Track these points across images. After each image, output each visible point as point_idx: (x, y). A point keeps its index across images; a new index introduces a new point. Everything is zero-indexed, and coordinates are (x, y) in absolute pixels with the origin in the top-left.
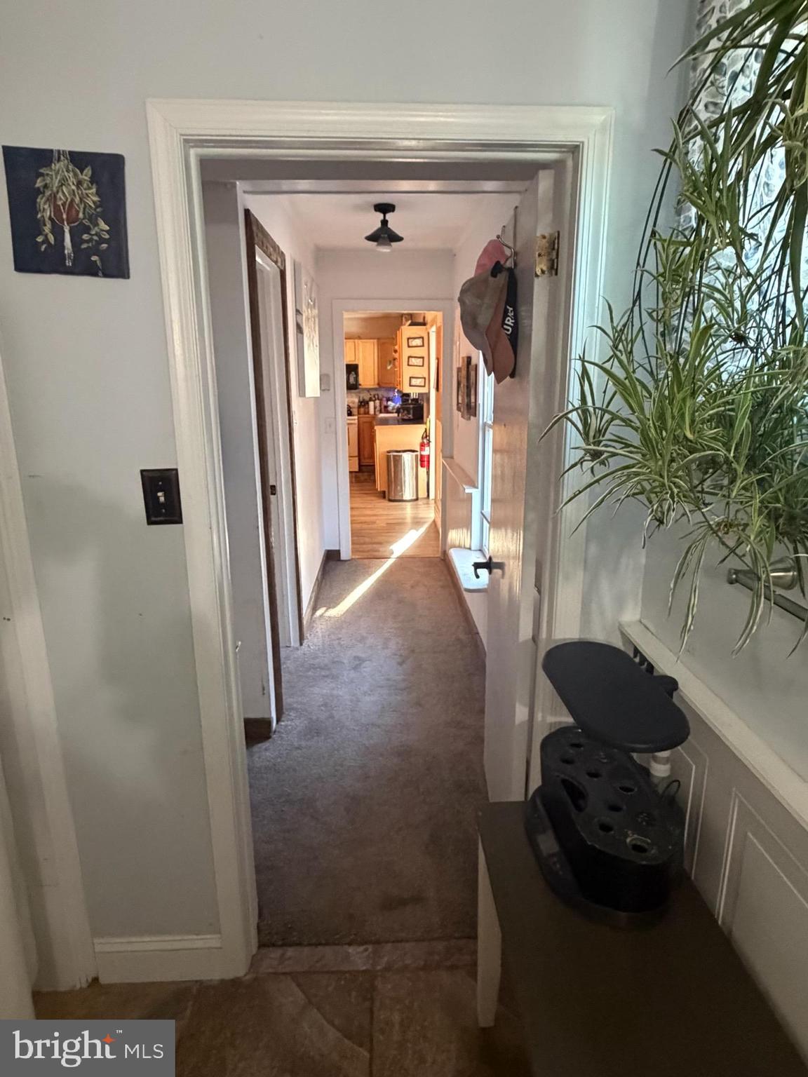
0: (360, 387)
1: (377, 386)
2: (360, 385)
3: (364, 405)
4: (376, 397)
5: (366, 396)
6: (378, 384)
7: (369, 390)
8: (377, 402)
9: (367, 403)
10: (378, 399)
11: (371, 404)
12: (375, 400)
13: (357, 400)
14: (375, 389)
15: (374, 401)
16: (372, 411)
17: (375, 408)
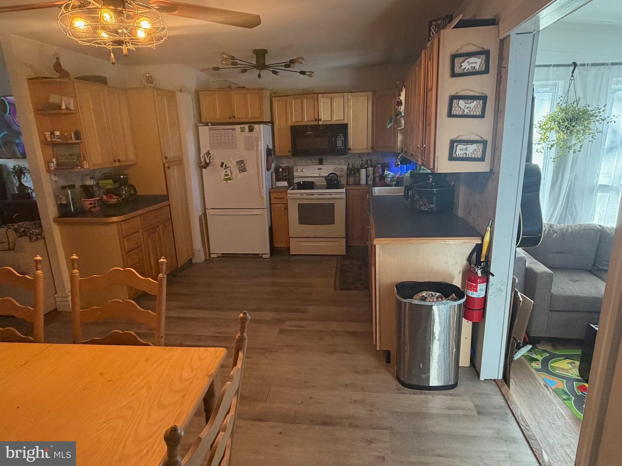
0: (349, 152)
1: (370, 151)
2: (349, 149)
3: (355, 173)
4: (369, 162)
5: (357, 163)
6: (372, 148)
7: (361, 155)
8: (370, 169)
9: (358, 170)
10: (372, 167)
11: (363, 171)
12: (368, 167)
13: (345, 167)
14: (368, 154)
15: (366, 168)
16: (363, 181)
17: (367, 176)
